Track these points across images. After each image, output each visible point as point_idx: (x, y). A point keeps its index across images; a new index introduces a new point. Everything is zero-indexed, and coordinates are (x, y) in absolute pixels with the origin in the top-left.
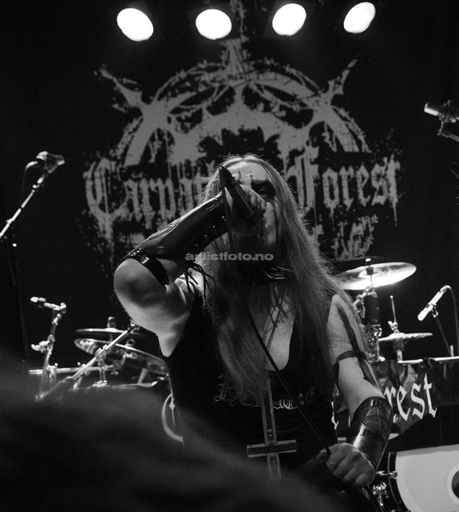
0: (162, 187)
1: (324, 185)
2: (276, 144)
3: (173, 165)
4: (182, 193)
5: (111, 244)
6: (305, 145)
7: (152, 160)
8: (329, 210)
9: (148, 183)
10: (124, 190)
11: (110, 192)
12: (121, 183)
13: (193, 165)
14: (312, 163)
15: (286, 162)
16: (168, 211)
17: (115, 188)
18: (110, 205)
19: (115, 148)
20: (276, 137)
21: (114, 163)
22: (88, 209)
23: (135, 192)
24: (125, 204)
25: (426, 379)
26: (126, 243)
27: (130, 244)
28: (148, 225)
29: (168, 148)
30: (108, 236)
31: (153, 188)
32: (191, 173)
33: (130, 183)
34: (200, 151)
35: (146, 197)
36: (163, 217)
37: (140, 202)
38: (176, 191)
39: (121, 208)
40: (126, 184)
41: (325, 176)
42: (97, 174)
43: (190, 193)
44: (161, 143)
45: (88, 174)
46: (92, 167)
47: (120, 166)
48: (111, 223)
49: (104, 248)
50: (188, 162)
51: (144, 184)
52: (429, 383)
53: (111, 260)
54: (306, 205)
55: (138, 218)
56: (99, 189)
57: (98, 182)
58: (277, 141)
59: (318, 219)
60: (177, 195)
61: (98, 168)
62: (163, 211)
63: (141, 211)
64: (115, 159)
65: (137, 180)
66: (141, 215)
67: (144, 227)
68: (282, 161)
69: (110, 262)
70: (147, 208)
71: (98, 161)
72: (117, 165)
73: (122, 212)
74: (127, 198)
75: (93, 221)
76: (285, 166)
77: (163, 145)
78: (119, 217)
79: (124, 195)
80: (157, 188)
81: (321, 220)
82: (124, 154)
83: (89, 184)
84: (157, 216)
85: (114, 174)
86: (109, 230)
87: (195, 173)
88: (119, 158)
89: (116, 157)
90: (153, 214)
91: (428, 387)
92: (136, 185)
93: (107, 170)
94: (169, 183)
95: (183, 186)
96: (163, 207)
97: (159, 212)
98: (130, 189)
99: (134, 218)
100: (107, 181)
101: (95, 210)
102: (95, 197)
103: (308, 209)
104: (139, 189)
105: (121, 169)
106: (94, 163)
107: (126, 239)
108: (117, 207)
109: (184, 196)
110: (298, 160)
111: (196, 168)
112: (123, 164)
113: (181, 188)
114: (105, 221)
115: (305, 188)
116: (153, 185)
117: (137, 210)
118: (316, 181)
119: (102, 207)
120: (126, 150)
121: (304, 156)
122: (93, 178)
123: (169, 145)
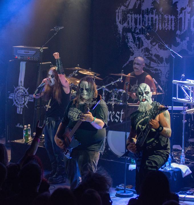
0: (138, 18)
1: (192, 22)
2: (177, 5)
3: (143, 10)
4: (145, 20)
5: (121, 36)
6: (186, 6)
7: (137, 8)
8: (192, 32)
9: (135, 15)
10: (127, 17)
11: (123, 17)
12: (127, 15)
13: (149, 10)
14: (188, 13)
15: (179, 12)
16: (139, 26)
17: (125, 16)
18: (122, 22)
19: (126, 2)
20: (177, 2)
21: (125, 8)
22: (116, 23)
23: (130, 18)
24: (127, 22)
25: (122, 111)
26: (125, 36)
27: (127, 36)
28: (133, 30)
29: (142, 4)
30: (121, 33)
31: (136, 18)
32: (148, 13)
33: (129, 15)
34: (152, 5)
35: (133, 20)
36: (138, 28)
37: (132, 22)
38: (143, 19)
39: (126, 23)
40: (128, 15)
41: (192, 18)
42: (120, 11)
43: (147, 20)
44: (140, 2)
45: (117, 11)
46: (119, 8)
47: (127, 9)
48: (122, 28)
49: (119, 36)
50: (148, 9)
51: (133, 16)
52: (123, 112)
53: (121, 41)
54: (184, 29)
55: (130, 27)
56: (120, 16)
57: (120, 14)
58: (177, 4)
59: (188, 35)
60: (143, 20)
61: (120, 9)
62: (138, 26)
63: (131, 25)
64: (125, 6)
65: (131, 14)
66: (131, 26)
67: (132, 30)
68: (178, 11)
69: (120, 42)
70: (133, 24)
71: (121, 7)
72: (126, 8)
73: (125, 25)
74: (128, 20)
75: (117, 27)
76: (179, 13)
77: (141, 3)
78: (125, 26)
79: (127, 19)
80: (137, 17)
81: (189, 35)
82: (128, 5)
83: (117, 14)
84: (136, 27)
85: (125, 11)
86: (121, 31)
87: (149, 13)
88: (127, 6)
89: (126, 5)
90: (135, 26)
91: (122, 113)
92: (131, 16)
93: (123, 10)
94: (141, 16)
95: (145, 17)
96: (138, 24)
97: (137, 26)
98: (129, 17)
99: (129, 27)
100: (122, 14)
101: (118, 23)
102: (118, 19)
103: (185, 30)
104: (132, 17)
105: (127, 10)
106: (120, 7)
107: (126, 34)
108: (124, 23)
109: (145, 21)
110: (183, 11)
111: (150, 11)
112: (128, 8)
113: (144, 18)
114: (120, 27)
115: (185, 22)
116: (136, 16)
117: (130, 24)
118: (189, 20)
119: (120, 22)
120: (129, 3)
121: (186, 10)
122: (119, 12)
123: (142, 3)
